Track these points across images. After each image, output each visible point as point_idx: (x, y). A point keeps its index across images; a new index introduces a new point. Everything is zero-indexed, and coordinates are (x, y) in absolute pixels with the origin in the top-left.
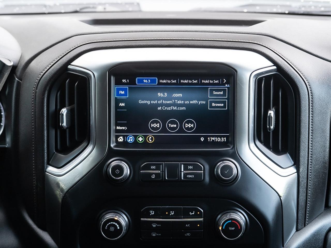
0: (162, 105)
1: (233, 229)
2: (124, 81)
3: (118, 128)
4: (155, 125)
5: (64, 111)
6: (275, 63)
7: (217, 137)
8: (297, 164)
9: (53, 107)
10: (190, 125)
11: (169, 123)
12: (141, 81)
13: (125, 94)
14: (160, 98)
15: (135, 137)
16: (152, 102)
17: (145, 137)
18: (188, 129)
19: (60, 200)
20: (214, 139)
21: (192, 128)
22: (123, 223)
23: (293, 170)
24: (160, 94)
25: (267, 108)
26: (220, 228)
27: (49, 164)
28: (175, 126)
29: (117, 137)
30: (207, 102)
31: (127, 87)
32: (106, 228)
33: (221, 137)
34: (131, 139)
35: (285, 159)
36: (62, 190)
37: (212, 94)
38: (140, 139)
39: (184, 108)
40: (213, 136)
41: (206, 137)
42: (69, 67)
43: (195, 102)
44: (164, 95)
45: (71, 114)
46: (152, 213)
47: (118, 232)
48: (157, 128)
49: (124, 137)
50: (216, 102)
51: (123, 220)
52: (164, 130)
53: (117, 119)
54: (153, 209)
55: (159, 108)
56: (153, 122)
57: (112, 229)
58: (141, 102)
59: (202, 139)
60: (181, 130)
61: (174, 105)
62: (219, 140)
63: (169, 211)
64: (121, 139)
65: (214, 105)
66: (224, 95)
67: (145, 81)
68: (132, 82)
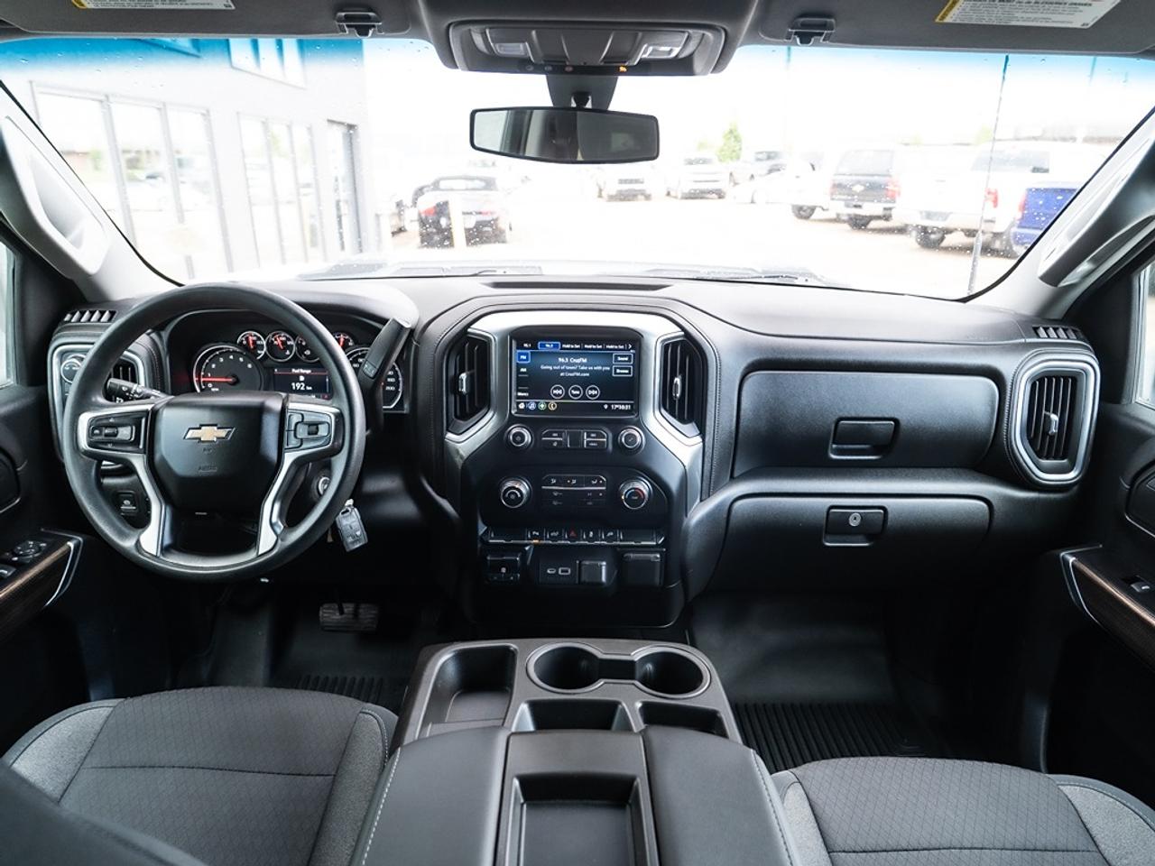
0: (565, 371)
1: (636, 498)
2: (526, 345)
3: (520, 394)
4: (556, 392)
5: (464, 376)
6: (683, 329)
7: (621, 404)
8: (702, 433)
9: (452, 373)
10: (594, 392)
11: (571, 389)
12: (543, 346)
13: (527, 360)
14: (562, 364)
15: (537, 403)
16: (555, 368)
17: (547, 403)
18: (591, 395)
19: (460, 468)
20: (616, 406)
21: (595, 395)
22: (524, 491)
23: (699, 439)
24: (560, 359)
25: (673, 376)
26: (623, 497)
27: (448, 430)
28: (578, 392)
29: (518, 403)
30: (611, 369)
31: (529, 351)
32: (507, 495)
33: (625, 404)
34: (532, 406)
35: (690, 428)
36: (462, 457)
37: (616, 360)
38: (542, 406)
39: (588, 375)
40: (616, 404)
41: (609, 405)
42: (469, 330)
43: (599, 368)
44: (566, 360)
45: (471, 379)
46: (554, 481)
47: (519, 500)
48: (559, 395)
49: (525, 403)
50: (621, 369)
51: (524, 488)
52: (567, 397)
53: (518, 385)
54: (554, 478)
55: (562, 374)
56: (555, 389)
57: (513, 497)
58: (543, 367)
59: (606, 407)
60: (584, 397)
61: (578, 371)
62: (622, 407)
63: (571, 479)
64: (522, 406)
65: (618, 371)
66: (629, 361)
67: (547, 346)
68: (534, 347)
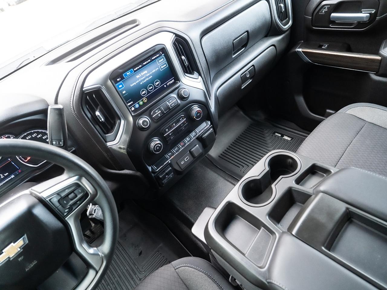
0: (141, 81)
1: (199, 114)
2: (118, 80)
3: (129, 104)
4: (144, 93)
5: (98, 113)
7: (170, 81)
8: (200, 75)
9: (89, 115)
10: (157, 83)
11: (149, 88)
12: (126, 75)
13: (123, 86)
14: (139, 79)
15: (138, 103)
16: (137, 82)
17: (142, 100)
18: (158, 85)
19: (126, 153)
20: (169, 83)
21: (159, 84)
22: (159, 142)
23: (200, 77)
24: (138, 77)
26: (195, 117)
27: (106, 142)
28: (152, 87)
29: (131, 108)
30: (159, 68)
31: (121, 82)
32: (155, 149)
33: (171, 80)
34: (137, 106)
35: (196, 75)
36: (124, 149)
37: (159, 63)
38: (141, 103)
39: (151, 77)
40: (168, 82)
41: (166, 84)
42: (84, 89)
43: (154, 71)
44: (139, 76)
45: (101, 111)
46: (167, 130)
47: (160, 148)
48: (145, 93)
49: (133, 106)
50: (163, 65)
52: (148, 92)
53: (126, 101)
54: (167, 128)
55: (141, 83)
56: (142, 92)
57: (158, 148)
58: (131, 85)
59: (165, 86)
60: (155, 88)
61: (146, 77)
62: (171, 82)
63: (172, 124)
64: (133, 109)
65: (162, 67)
66: (164, 60)
67: (128, 74)
68: (122, 78)
